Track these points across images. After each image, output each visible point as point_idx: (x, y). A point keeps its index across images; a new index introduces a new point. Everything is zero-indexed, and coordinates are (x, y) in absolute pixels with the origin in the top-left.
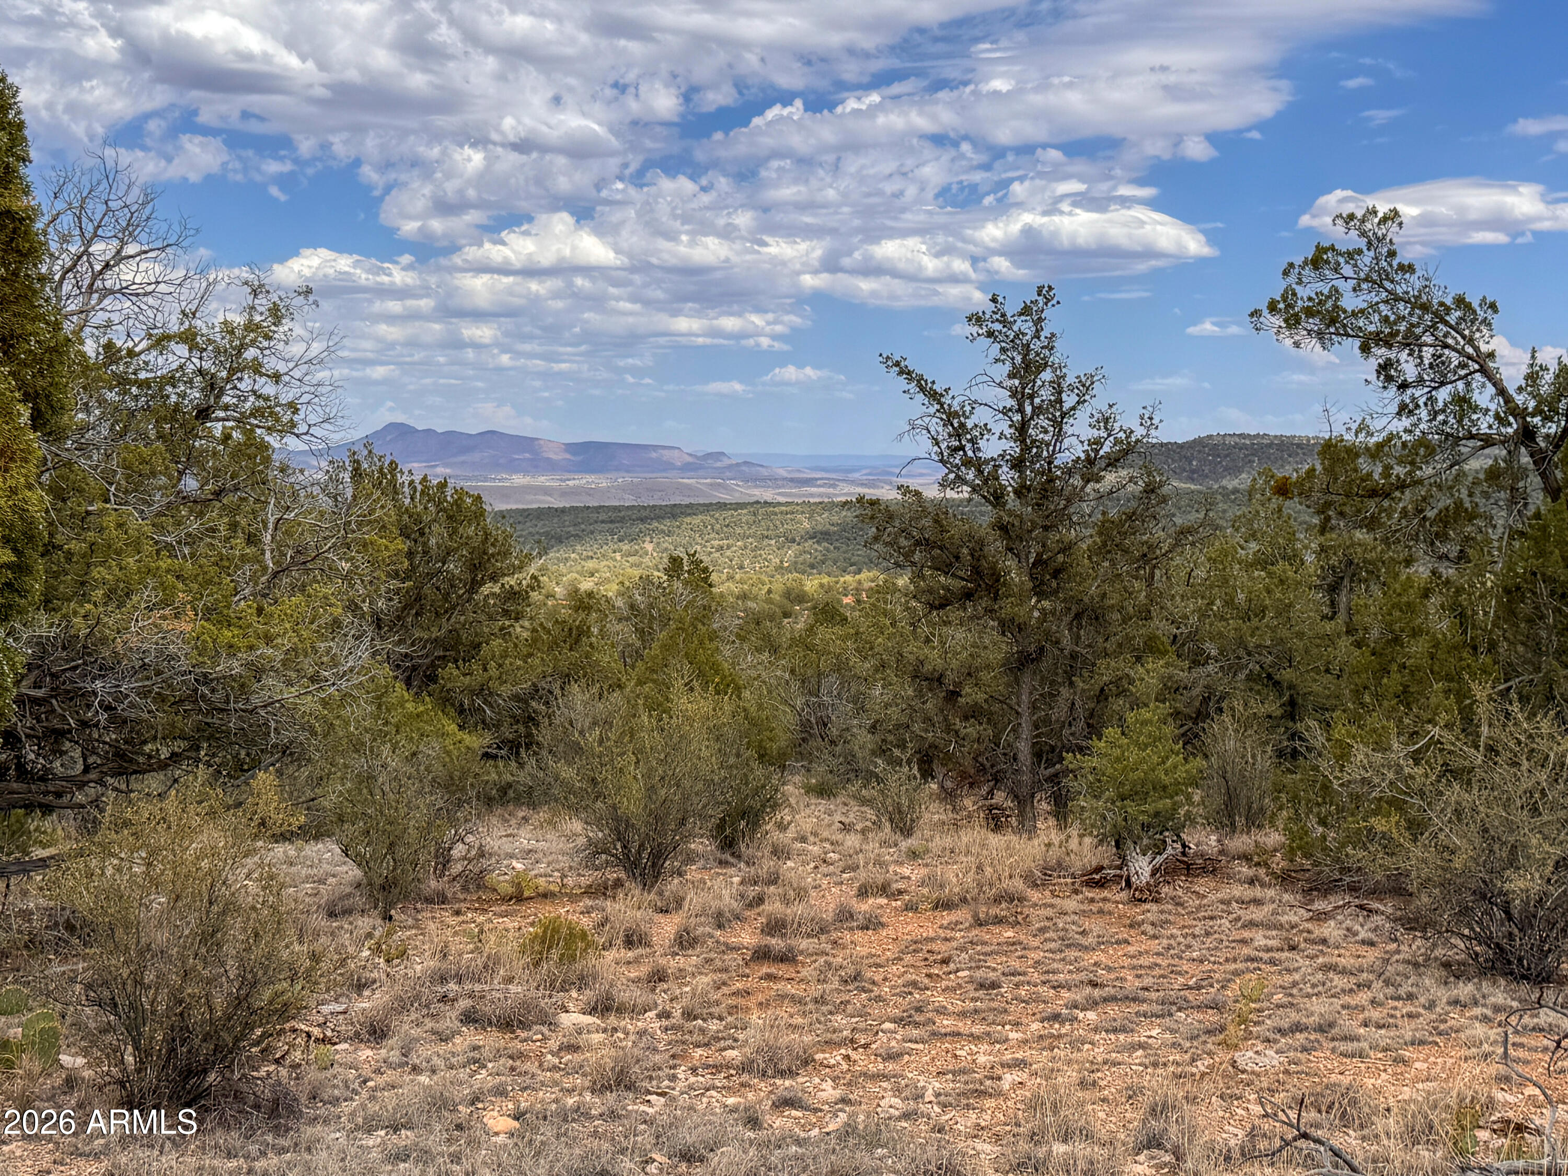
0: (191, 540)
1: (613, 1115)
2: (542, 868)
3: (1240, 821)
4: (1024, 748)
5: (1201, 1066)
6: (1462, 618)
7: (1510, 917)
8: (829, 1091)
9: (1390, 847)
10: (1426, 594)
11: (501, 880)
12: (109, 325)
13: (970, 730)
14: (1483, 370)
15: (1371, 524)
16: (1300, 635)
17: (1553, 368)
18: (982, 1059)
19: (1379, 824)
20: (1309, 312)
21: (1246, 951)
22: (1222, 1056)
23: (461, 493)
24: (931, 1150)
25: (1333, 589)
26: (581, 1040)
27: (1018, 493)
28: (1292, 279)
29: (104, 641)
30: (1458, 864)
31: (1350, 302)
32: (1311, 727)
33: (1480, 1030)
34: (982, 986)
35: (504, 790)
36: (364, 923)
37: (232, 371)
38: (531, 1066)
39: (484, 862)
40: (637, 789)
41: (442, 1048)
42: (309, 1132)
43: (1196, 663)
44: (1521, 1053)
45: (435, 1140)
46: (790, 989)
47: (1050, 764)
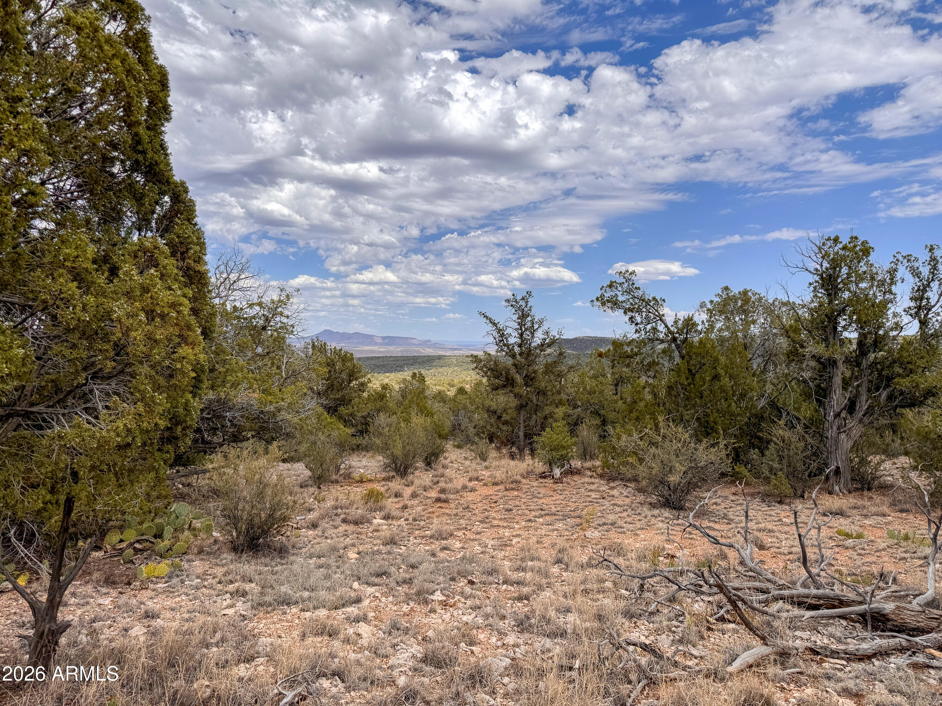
0: (259, 368)
1: (389, 553)
2: (369, 472)
3: (588, 457)
4: (521, 434)
5: (575, 536)
6: (655, 395)
7: (670, 489)
8: (458, 545)
9: (633, 466)
10: (644, 388)
11: (356, 476)
12: (235, 300)
13: (505, 428)
14: (661, 320)
15: (628, 366)
16: (606, 400)
17: (682, 319)
18: (506, 534)
19: (630, 460)
20: (608, 301)
21: (589, 499)
22: (581, 533)
23: (346, 353)
24: (490, 564)
25: (616, 385)
26: (380, 528)
27: (520, 355)
28: (603, 291)
29: (230, 400)
30: (654, 473)
31: (621, 298)
32: (609, 428)
33: (661, 525)
34: (507, 510)
35: (358, 446)
36: (311, 490)
37: (273, 315)
38: (363, 537)
39: (351, 470)
40: (400, 446)
41: (335, 531)
42: (292, 558)
43: (574, 408)
44: (673, 532)
45: (332, 561)
46: (447, 511)
47: (530, 439)
